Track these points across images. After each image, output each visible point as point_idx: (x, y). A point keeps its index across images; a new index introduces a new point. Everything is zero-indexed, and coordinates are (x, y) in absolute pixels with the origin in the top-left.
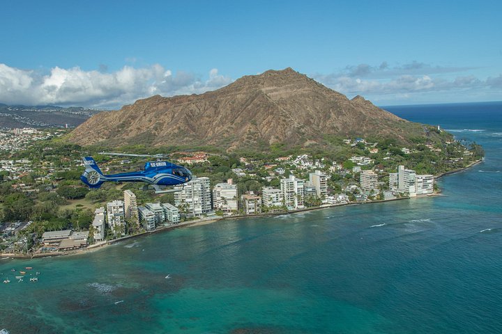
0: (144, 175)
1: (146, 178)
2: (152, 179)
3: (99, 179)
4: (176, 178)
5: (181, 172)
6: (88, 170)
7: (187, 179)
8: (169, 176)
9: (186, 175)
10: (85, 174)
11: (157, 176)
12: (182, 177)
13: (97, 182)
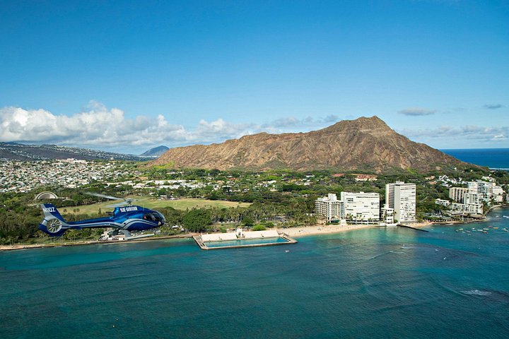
0: (113, 221)
1: (115, 223)
2: (122, 225)
3: (60, 227)
4: (147, 222)
5: (153, 217)
6: (47, 218)
7: (160, 223)
8: (140, 221)
9: (159, 219)
10: (44, 223)
11: (127, 221)
12: (153, 221)
13: (58, 230)
